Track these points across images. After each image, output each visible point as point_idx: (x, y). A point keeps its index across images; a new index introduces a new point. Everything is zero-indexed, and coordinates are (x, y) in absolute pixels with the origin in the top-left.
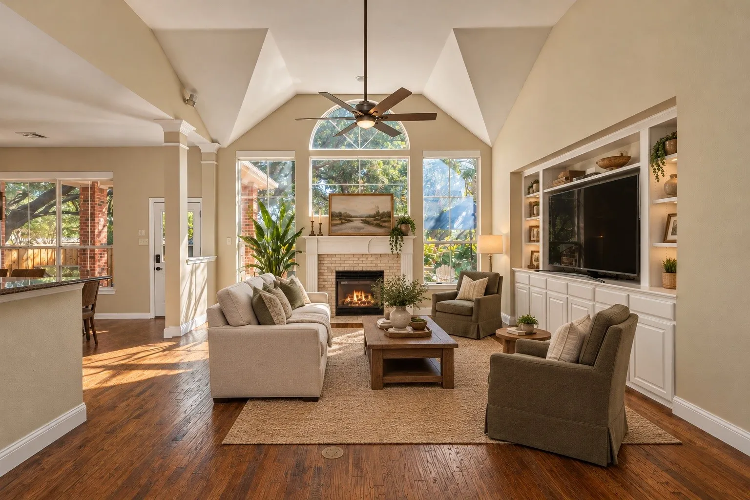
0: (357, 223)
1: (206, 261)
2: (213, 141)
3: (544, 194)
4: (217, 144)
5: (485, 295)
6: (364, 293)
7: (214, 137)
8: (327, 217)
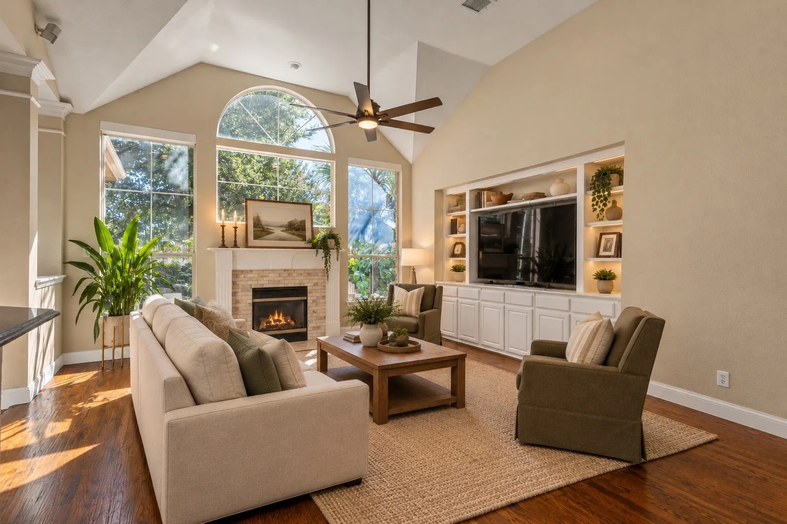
0: (278, 232)
1: (53, 283)
2: (63, 100)
3: (471, 213)
4: (68, 106)
5: (421, 311)
6: (283, 316)
7: (65, 93)
8: (242, 224)
